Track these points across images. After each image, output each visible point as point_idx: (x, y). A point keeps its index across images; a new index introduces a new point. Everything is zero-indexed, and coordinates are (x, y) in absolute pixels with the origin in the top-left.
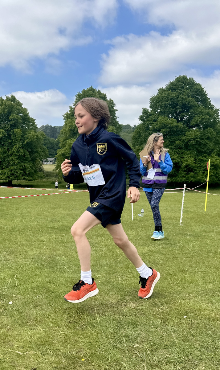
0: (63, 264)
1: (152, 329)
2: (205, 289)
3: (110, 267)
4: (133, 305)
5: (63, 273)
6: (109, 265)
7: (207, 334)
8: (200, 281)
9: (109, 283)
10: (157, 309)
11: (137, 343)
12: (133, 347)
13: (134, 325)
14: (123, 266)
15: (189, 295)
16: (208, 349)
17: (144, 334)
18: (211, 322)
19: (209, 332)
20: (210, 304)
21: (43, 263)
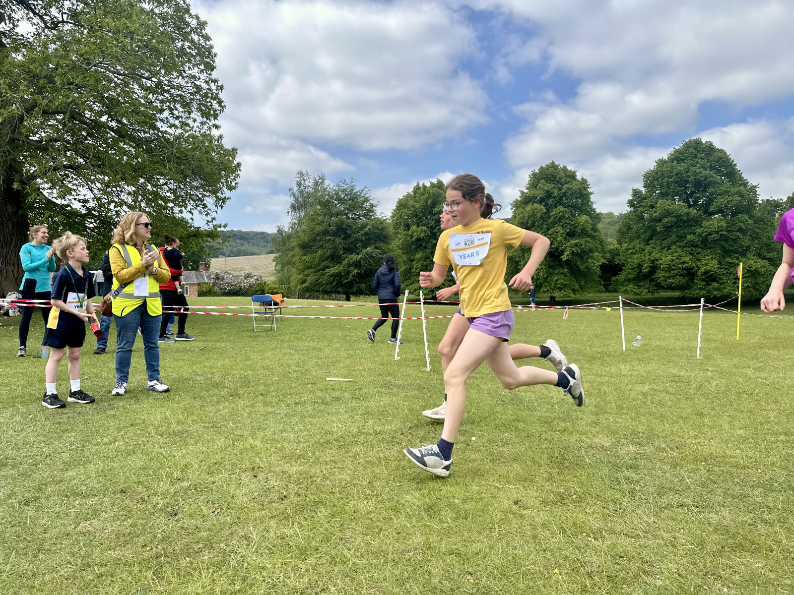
0: (530, 401)
1: (660, 473)
2: (733, 436)
3: (596, 407)
4: (632, 449)
5: (532, 411)
6: (595, 404)
7: (733, 482)
8: (726, 427)
9: (596, 424)
10: (665, 454)
11: (640, 486)
12: (635, 489)
13: (635, 468)
14: (614, 405)
15: (710, 441)
16: (733, 496)
17: (647, 478)
18: (739, 471)
19: (736, 480)
20: (738, 452)
21: (504, 399)
